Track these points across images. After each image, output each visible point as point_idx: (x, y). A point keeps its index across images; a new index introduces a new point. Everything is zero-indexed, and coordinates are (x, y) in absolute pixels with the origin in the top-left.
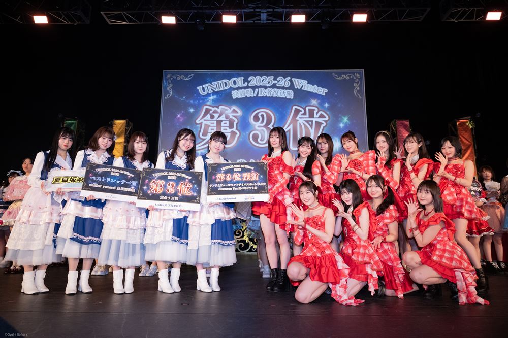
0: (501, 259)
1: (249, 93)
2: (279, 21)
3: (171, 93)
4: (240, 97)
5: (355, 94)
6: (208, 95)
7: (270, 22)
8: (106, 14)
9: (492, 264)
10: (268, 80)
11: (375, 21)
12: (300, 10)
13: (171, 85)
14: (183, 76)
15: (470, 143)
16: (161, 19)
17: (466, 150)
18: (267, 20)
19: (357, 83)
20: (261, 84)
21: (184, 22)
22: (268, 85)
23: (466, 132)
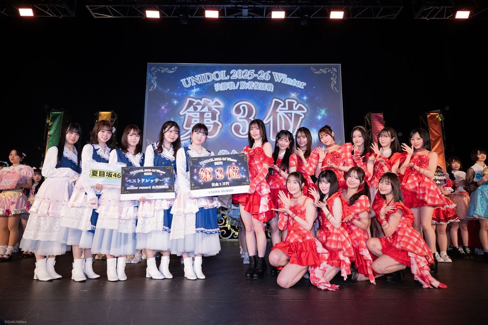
0: (466, 243)
1: (231, 86)
2: (260, 17)
3: (156, 86)
4: (222, 90)
5: (332, 86)
6: (192, 87)
7: (252, 17)
8: (91, 8)
9: (458, 249)
10: (249, 73)
11: (352, 17)
12: (280, 6)
13: (155, 78)
14: (167, 69)
15: (439, 135)
16: (145, 14)
17: (436, 142)
18: (249, 15)
19: (334, 77)
20: (243, 77)
21: (168, 16)
22: (249, 78)
23: (436, 124)
